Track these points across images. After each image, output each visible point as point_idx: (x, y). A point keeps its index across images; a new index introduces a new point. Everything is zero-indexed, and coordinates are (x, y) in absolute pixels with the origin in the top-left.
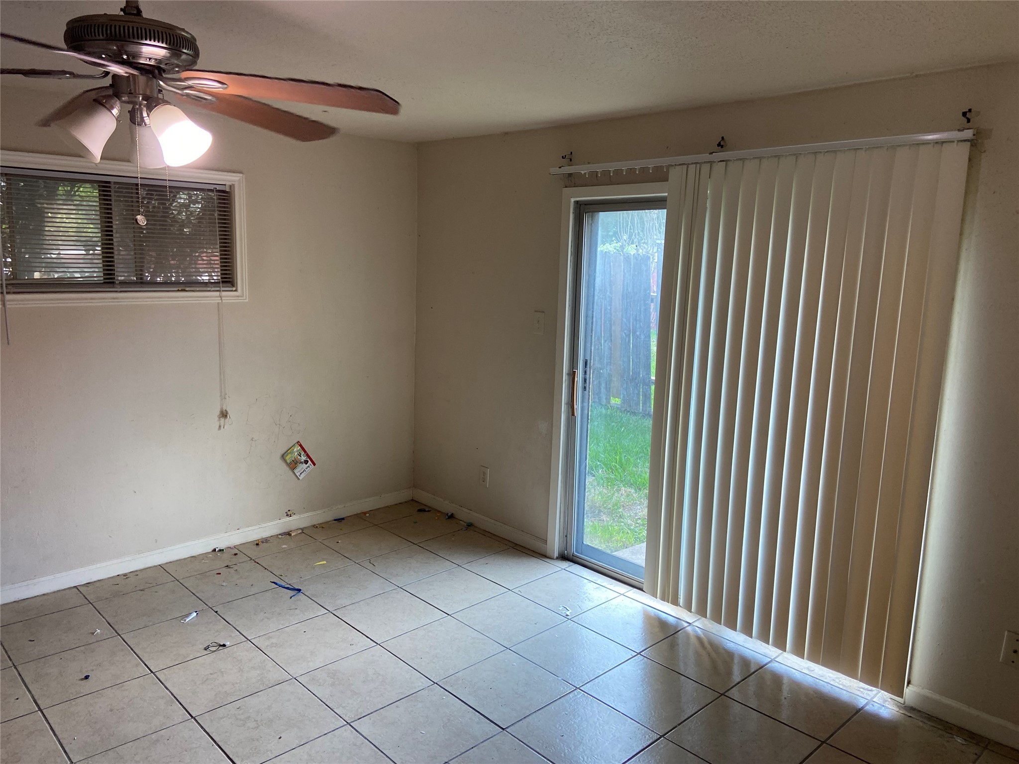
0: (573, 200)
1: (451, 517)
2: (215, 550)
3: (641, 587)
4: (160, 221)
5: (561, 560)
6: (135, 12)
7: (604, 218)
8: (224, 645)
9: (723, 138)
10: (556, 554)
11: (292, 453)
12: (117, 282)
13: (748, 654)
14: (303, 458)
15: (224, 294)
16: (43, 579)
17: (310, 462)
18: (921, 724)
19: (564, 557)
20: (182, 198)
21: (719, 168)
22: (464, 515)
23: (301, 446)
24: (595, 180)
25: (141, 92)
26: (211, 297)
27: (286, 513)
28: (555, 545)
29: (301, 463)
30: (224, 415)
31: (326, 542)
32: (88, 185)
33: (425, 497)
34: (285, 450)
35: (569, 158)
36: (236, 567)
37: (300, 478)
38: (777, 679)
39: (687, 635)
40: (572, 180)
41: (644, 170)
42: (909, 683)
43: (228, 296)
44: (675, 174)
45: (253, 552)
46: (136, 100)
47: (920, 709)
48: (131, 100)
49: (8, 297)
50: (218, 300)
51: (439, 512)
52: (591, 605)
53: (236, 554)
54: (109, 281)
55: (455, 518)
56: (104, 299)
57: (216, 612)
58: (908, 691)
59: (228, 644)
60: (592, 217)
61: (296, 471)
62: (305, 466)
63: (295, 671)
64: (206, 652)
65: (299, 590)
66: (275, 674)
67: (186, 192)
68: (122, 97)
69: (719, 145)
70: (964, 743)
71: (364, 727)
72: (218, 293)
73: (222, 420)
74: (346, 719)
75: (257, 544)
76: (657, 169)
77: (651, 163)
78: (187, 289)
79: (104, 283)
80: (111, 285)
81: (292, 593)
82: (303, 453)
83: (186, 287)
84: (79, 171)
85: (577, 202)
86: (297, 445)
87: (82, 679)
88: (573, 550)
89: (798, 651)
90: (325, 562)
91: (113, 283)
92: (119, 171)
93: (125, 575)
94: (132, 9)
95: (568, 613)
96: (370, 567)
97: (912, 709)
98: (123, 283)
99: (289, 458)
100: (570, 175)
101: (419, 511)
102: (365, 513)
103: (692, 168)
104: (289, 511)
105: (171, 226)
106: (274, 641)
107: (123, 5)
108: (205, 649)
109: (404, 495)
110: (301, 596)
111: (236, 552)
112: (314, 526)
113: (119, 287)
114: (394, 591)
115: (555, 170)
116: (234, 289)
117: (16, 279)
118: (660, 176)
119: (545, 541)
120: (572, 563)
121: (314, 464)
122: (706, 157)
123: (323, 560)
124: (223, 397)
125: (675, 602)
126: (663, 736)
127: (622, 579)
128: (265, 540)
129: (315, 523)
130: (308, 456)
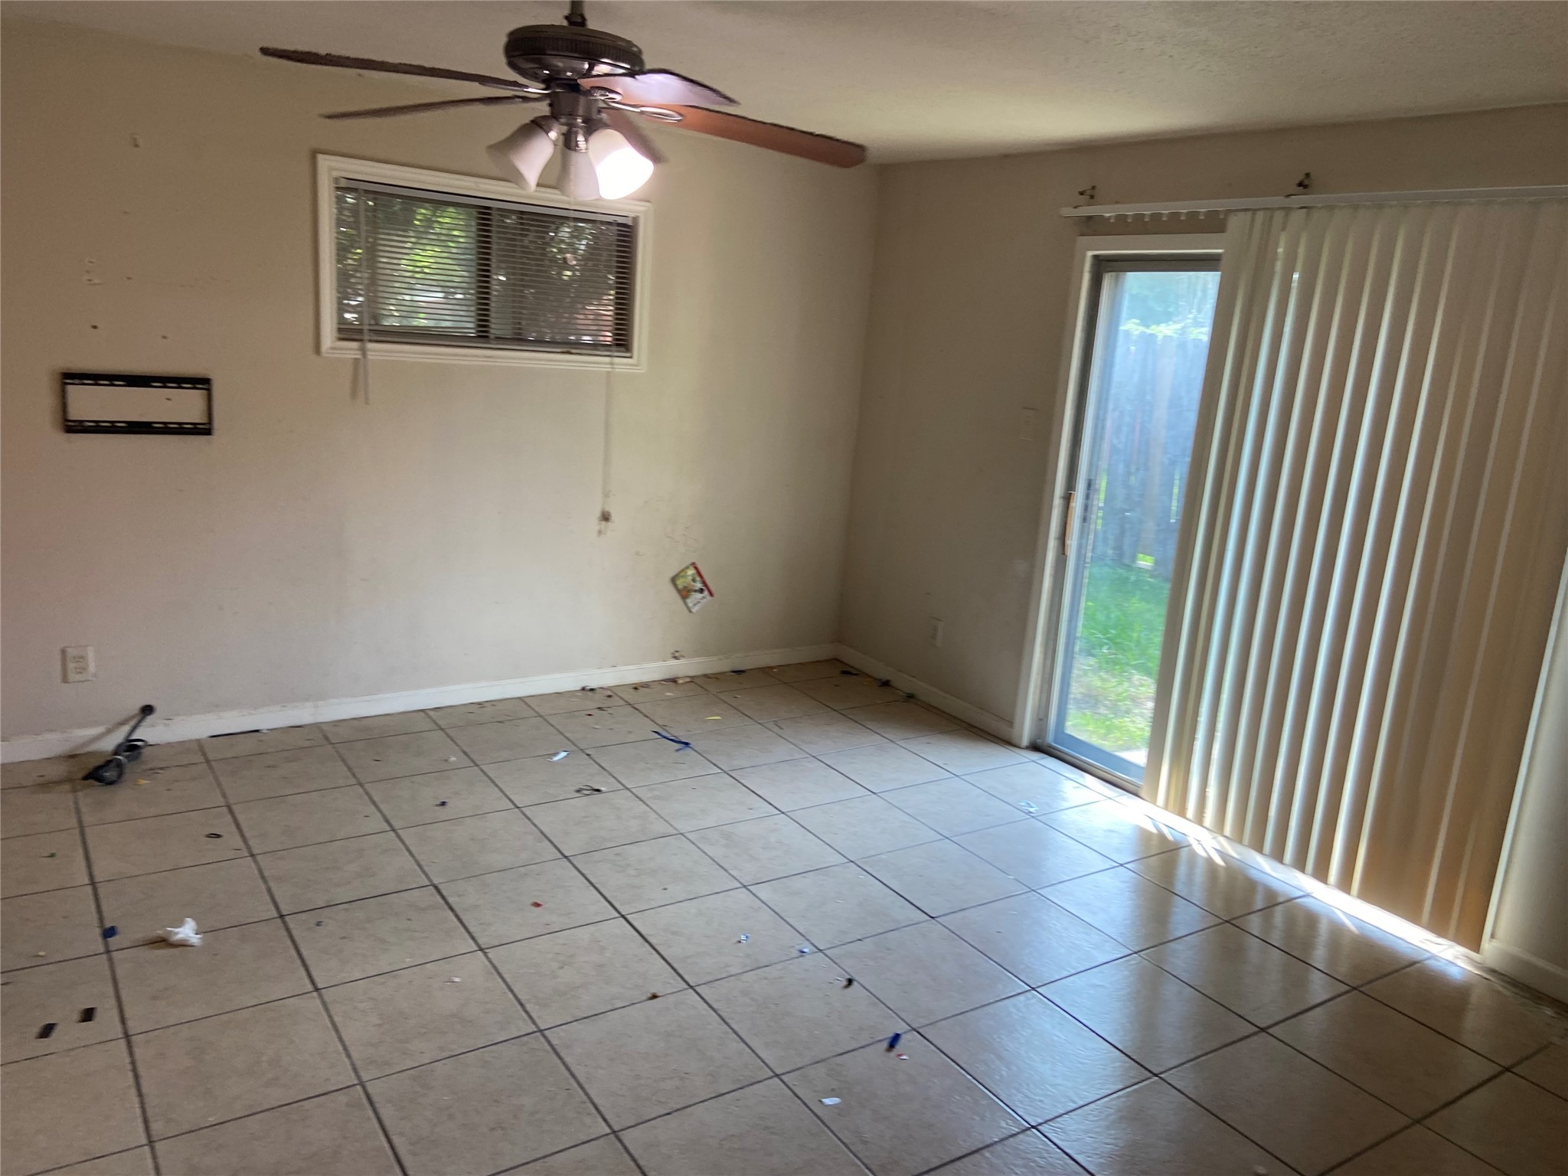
0: (1090, 254)
1: (886, 684)
2: (583, 689)
3: (1135, 792)
4: (537, 260)
5: (1032, 750)
6: (580, 21)
7: (1134, 280)
8: (598, 790)
9: (1308, 175)
10: (1025, 742)
11: (685, 576)
12: (492, 336)
13: (1276, 885)
14: (699, 585)
15: (617, 360)
16: (388, 695)
17: (706, 593)
18: (1501, 989)
19: (1036, 747)
20: (565, 232)
21: (1298, 216)
22: (904, 682)
23: (696, 568)
24: (1123, 227)
25: (581, 114)
26: (599, 364)
27: (673, 653)
28: (1026, 732)
29: (696, 591)
30: (606, 517)
31: (721, 696)
32: (451, 209)
33: (853, 657)
34: (676, 571)
35: (1090, 195)
36: (610, 711)
37: (694, 610)
38: (1311, 919)
39: (1193, 855)
40: (1092, 226)
41: (1193, 215)
42: (1493, 936)
43: (621, 364)
44: (1235, 223)
45: (631, 696)
46: (574, 122)
47: (1504, 973)
48: (570, 122)
49: (370, 346)
50: (608, 368)
51: (870, 677)
52: (1065, 805)
53: (610, 696)
54: (483, 335)
55: (893, 687)
56: (489, 357)
57: (588, 755)
58: (1486, 944)
59: (602, 789)
60: (1117, 280)
61: (688, 601)
62: (699, 596)
63: (682, 826)
64: (578, 795)
65: (687, 744)
66: (660, 827)
67: (572, 224)
68: (561, 118)
69: (1300, 184)
70: (1554, 1015)
71: (763, 892)
72: (607, 359)
73: (603, 523)
74: (742, 881)
75: (636, 688)
76: (1212, 215)
77: (1203, 207)
78: (573, 351)
79: (479, 336)
80: (484, 340)
81: (678, 746)
82: (698, 579)
83: (572, 348)
84: (454, 192)
85: (1096, 257)
86: (692, 568)
87: (437, 805)
88: (1050, 739)
89: (1345, 885)
90: (718, 718)
91: (487, 337)
92: (485, 191)
93: (479, 704)
94: (576, 18)
95: (1032, 810)
96: (776, 729)
97: (1493, 971)
98: (498, 339)
99: (680, 583)
100: (1090, 218)
101: (844, 672)
102: (772, 668)
103: (1260, 216)
104: (677, 651)
105: (550, 267)
106: (656, 793)
107: (567, 12)
108: (578, 791)
109: (824, 651)
110: (688, 751)
111: (610, 693)
112: (706, 676)
113: (495, 342)
114: (805, 760)
115: (1068, 211)
116: (628, 355)
117: (377, 324)
118: (1214, 224)
119: (1011, 724)
120: (1046, 756)
121: (711, 594)
122: (1279, 201)
123: (717, 715)
124: (606, 495)
125: (1182, 812)
126: (1136, 953)
127: (1114, 782)
128: (646, 685)
129: (708, 672)
130: (704, 583)
